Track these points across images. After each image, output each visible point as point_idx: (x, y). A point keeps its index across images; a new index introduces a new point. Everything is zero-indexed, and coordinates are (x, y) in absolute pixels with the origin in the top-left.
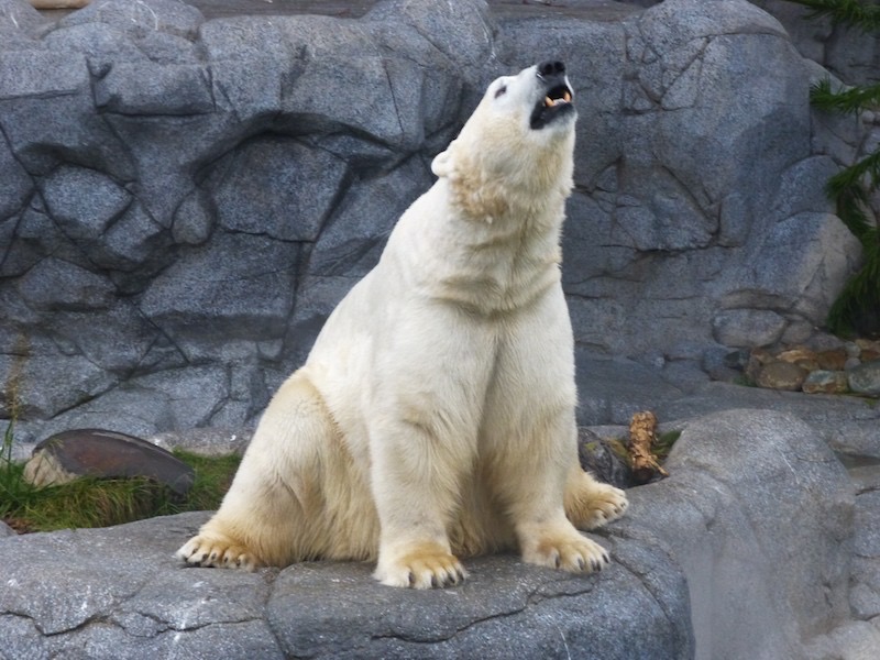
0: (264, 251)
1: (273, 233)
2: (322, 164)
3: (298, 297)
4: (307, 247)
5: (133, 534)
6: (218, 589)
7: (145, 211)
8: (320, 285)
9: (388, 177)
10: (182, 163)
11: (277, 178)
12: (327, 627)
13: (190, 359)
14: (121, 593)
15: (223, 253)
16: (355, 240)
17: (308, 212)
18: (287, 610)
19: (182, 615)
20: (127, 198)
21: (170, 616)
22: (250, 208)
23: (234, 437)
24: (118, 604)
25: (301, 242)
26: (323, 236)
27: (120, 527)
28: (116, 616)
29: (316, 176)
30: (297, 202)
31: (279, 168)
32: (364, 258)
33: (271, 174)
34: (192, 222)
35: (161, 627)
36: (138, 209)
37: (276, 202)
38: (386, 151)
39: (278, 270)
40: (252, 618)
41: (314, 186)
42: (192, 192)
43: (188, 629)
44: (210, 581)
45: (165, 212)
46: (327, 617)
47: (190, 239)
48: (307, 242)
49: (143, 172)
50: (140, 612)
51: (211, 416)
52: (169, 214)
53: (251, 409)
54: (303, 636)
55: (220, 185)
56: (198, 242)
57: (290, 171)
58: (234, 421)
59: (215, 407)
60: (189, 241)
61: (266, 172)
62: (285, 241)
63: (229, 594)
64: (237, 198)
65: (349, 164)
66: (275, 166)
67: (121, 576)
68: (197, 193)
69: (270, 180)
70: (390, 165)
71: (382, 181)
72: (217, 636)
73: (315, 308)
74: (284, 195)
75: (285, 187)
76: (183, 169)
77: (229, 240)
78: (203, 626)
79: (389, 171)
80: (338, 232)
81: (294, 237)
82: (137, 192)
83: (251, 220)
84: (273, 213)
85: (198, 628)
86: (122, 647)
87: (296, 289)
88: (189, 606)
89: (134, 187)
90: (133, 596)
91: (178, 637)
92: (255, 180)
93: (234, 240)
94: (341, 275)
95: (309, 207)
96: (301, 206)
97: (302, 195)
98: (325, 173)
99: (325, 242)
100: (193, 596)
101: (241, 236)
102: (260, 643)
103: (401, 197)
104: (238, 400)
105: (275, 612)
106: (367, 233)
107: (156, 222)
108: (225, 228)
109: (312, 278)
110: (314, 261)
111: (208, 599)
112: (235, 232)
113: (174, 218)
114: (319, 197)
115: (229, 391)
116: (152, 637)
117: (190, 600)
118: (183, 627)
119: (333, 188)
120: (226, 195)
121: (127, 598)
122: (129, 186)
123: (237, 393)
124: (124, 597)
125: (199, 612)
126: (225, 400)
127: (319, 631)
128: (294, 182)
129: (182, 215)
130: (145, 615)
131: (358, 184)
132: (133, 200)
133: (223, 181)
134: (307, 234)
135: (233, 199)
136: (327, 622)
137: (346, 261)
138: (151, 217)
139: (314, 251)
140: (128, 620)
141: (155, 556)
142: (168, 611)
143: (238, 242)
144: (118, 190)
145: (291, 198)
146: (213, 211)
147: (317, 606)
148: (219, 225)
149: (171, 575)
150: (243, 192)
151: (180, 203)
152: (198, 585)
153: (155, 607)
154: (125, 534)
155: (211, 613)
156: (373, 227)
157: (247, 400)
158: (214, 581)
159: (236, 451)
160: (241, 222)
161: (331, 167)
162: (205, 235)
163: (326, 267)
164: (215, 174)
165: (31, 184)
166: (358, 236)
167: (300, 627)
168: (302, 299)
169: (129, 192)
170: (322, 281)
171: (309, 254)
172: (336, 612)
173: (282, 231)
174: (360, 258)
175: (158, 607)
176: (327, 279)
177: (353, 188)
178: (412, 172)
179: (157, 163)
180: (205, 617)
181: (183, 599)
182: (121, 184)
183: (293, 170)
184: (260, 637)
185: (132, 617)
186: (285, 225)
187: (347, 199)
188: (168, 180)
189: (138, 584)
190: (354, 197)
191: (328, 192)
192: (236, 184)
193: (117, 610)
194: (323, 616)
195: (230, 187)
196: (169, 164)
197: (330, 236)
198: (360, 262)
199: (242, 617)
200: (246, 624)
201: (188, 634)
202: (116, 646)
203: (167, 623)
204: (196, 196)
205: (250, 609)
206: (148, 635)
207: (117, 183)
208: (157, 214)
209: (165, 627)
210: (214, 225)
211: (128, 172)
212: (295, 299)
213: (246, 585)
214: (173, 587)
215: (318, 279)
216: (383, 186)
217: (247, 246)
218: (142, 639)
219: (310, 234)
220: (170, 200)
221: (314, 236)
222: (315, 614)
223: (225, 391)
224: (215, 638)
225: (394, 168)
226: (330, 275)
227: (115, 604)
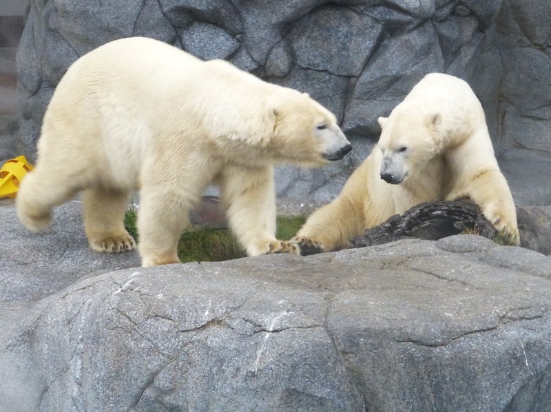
0: (325, 82)
1: (331, 70)
2: (365, 25)
3: (346, 113)
4: (353, 80)
5: (238, 267)
6: (294, 305)
7: (248, 53)
8: (361, 106)
9: (410, 35)
10: (273, 22)
11: (335, 34)
12: (366, 333)
14: (231, 305)
15: (298, 83)
16: (386, 76)
17: (355, 56)
18: (339, 320)
19: (271, 322)
20: (237, 45)
21: (262, 322)
22: (316, 53)
23: (302, 205)
24: (229, 313)
25: (349, 77)
26: (364, 73)
27: (230, 262)
28: (227, 321)
29: (361, 33)
30: (347, 50)
31: (337, 27)
32: (391, 89)
33: (332, 31)
34: (279, 62)
35: (257, 329)
36: (244, 52)
37: (334, 50)
38: (409, 18)
39: (333, 95)
40: (316, 326)
41: (360, 39)
42: (279, 42)
43: (275, 331)
44: (289, 300)
45: (261, 55)
46: (366, 327)
47: (277, 73)
48: (353, 76)
49: (248, 27)
50: (243, 319)
51: (287, 190)
52: (264, 56)
53: (312, 186)
54: (350, 338)
55: (298, 38)
56: (282, 75)
57: (344, 29)
58: (302, 194)
59: (289, 184)
61: (328, 30)
62: (339, 76)
63: (301, 309)
64: (309, 46)
65: (384, 26)
66: (334, 26)
67: (231, 294)
68: (282, 42)
69: (331, 35)
70: (411, 26)
71: (405, 37)
72: (294, 336)
73: (357, 121)
74: (339, 45)
75: (341, 40)
76: (274, 26)
77: (302, 74)
78: (284, 329)
79: (410, 31)
80: (373, 72)
81: (345, 73)
82: (243, 41)
83: (317, 62)
84: (332, 56)
85: (281, 331)
86: (231, 341)
87: (345, 108)
88: (276, 316)
89: (241, 37)
90: (238, 308)
91: (267, 335)
92: (321, 35)
93: (306, 75)
94: (375, 100)
95: (355, 54)
96: (350, 53)
97: (352, 46)
98: (368, 31)
99: (366, 77)
100: (278, 310)
101: (310, 72)
102: (322, 342)
103: (417, 49)
104: (304, 180)
105: (332, 322)
106: (394, 72)
107: (255, 61)
108: (300, 66)
109: (356, 101)
110: (358, 89)
111: (288, 311)
112: (307, 69)
113: (267, 59)
114: (363, 47)
115: (299, 174)
116: (251, 335)
117: (277, 311)
118: (271, 329)
119: (372, 42)
120: (302, 45)
121: (235, 309)
122: (238, 36)
123: (304, 176)
124: (233, 308)
125: (282, 320)
126: (296, 180)
127: (360, 336)
128: (347, 37)
129: (272, 57)
130: (247, 321)
131: (389, 39)
132: (240, 46)
133: (300, 35)
134: (354, 71)
135: (306, 47)
136: (366, 330)
137: (379, 90)
138: (252, 57)
139: (358, 83)
140: (235, 324)
141: (253, 282)
142: (262, 318)
143: (307, 76)
144: (231, 39)
145: (345, 48)
146: (292, 54)
147: (359, 319)
148: (296, 64)
149: (264, 295)
150: (313, 42)
151: (272, 48)
152: (281, 302)
153: (253, 315)
154: (233, 266)
155: (290, 321)
156: (398, 68)
157: (310, 181)
158: (292, 300)
159: (304, 214)
160: (311, 63)
161: (372, 27)
162: (287, 70)
163: (365, 94)
164: (295, 30)
165: (174, 33)
166: (389, 74)
167: (348, 332)
168: (349, 115)
169: (238, 41)
170: (363, 103)
171: (354, 85)
172: (372, 324)
173: (338, 69)
174: (389, 88)
175: (255, 316)
176: (367, 102)
177: (386, 42)
178: (425, 31)
179: (257, 22)
180: (286, 324)
181: (271, 311)
182: (233, 35)
183: (346, 29)
184: (321, 338)
185: (237, 321)
186: (339, 65)
187: (381, 49)
188: (263, 33)
189: (242, 300)
190: (386, 48)
191: (369, 44)
192: (309, 37)
193: (228, 317)
194: (363, 327)
195: (304, 39)
196: (265, 23)
197: (368, 73)
198: (388, 91)
199: (309, 325)
200: (312, 329)
201: (274, 334)
202: (227, 340)
203: (261, 326)
204: (282, 44)
205: (315, 320)
206: (248, 334)
207: (230, 34)
208: (256, 56)
209: (259, 329)
210: (293, 64)
211: (238, 27)
212: (344, 115)
213: (313, 304)
214: (265, 303)
215: (360, 101)
216: (406, 41)
217: (314, 79)
218: (244, 336)
219: (356, 72)
220: (264, 46)
221: (358, 73)
222: (358, 324)
223: (296, 174)
224: (292, 338)
225: (414, 29)
226: (368, 99)
227: (227, 312)
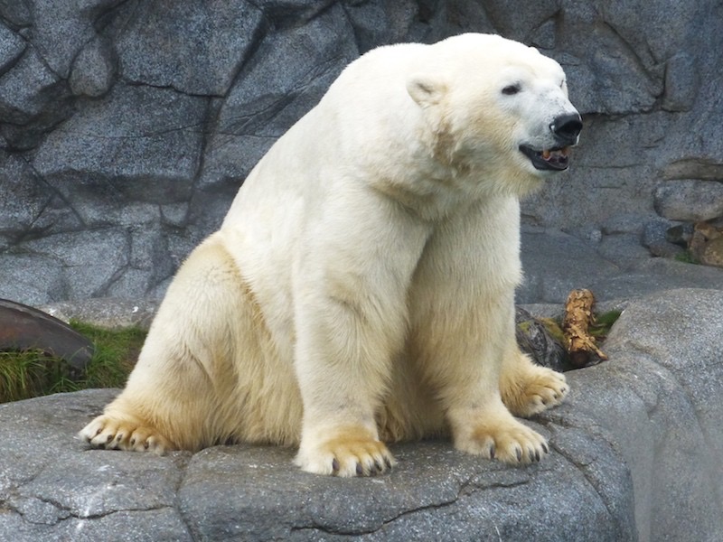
0: (169, 106)
1: (179, 86)
2: (234, 11)
3: (206, 157)
4: (216, 102)
5: (30, 412)
6: (124, 473)
7: (41, 59)
8: (230, 145)
9: (307, 27)
10: (81, 7)
11: (185, 26)
12: (244, 516)
13: (87, 223)
14: (18, 476)
15: (125, 107)
16: (270, 95)
17: (217, 63)
18: (200, 497)
19: (86, 502)
20: (21, 45)
21: (71, 502)
22: (154, 58)
23: (136, 309)
24: (16, 489)
25: (210, 97)
26: (234, 90)
27: (15, 404)
28: (13, 502)
29: (227, 24)
30: (206, 52)
31: (187, 14)
32: (279, 116)
33: (178, 21)
34: (92, 72)
35: (63, 514)
36: (33, 56)
37: (183, 52)
39: (184, 128)
40: (162, 506)
41: (226, 35)
42: (92, 40)
43: (93, 517)
44: (116, 464)
45: (63, 61)
46: (244, 506)
47: (90, 91)
48: (217, 96)
49: (39, 16)
50: (40, 498)
51: (109, 285)
52: (67, 63)
53: (153, 278)
54: (217, 526)
55: (123, 33)
56: (97, 94)
57: (199, 18)
58: (134, 291)
59: (114, 275)
60: (87, 92)
61: (173, 19)
62: (192, 95)
63: (137, 479)
64: (141, 47)
65: (265, 12)
66: (183, 12)
67: (18, 458)
68: (97, 40)
69: (177, 28)
70: (309, 14)
71: (300, 31)
72: (124, 525)
73: (224, 169)
74: (191, 44)
75: (194, 36)
76: (83, 13)
77: (132, 93)
78: (108, 514)
79: (308, 21)
80: (250, 88)
81: (202, 91)
82: (32, 38)
83: (156, 72)
84: (179, 64)
85: (103, 516)
86: (20, 535)
87: (203, 149)
88: (94, 492)
89: (29, 33)
90: (32, 480)
91: (81, 524)
92: (161, 28)
93: (136, 93)
94: (253, 134)
95: (219, 58)
96: (210, 57)
97: (212, 45)
98: (238, 21)
99: (236, 98)
100: (98, 481)
101: (144, 89)
102: (170, 533)
103: (320, 50)
104: (138, 268)
105: (188, 500)
106: (283, 89)
107: (52, 72)
108: (126, 80)
109: (222, 137)
110: (225, 117)
111: (115, 484)
112: (138, 84)
113: (72, 67)
114: (231, 48)
115: (129, 258)
116: (53, 525)
117: (95, 484)
118: (87, 514)
119: (246, 38)
120: (130, 44)
121: (25, 482)
122: (23, 31)
123: (138, 261)
124: (22, 480)
125: (104, 498)
126: (124, 268)
127: (235, 520)
128: (204, 30)
129: (80, 64)
130: (45, 501)
131: (274, 34)
132: (27, 47)
133: (126, 28)
134: (217, 88)
135: (137, 48)
136: (243, 511)
137: (259, 119)
138: (46, 65)
139: (225, 107)
140: (26, 506)
141: (56, 436)
142: (71, 496)
143: (141, 96)
144: (11, 35)
145: (200, 48)
146: (114, 60)
147: (233, 494)
148: (122, 76)
149: (74, 457)
150: (148, 41)
151: (79, 51)
152: (103, 469)
153: (55, 492)
154: (22, 412)
155: (118, 499)
156: (289, 82)
157: (149, 269)
158: (121, 464)
159: (139, 323)
160: (145, 73)
161: (245, 15)
162: (105, 87)
163: (237, 124)
164: (118, 20)
166: (274, 92)
167: (214, 516)
168: (211, 160)
169: (24, 38)
170: (233, 141)
171: (219, 110)
172: (253, 501)
173: (190, 84)
174: (275, 116)
175: (59, 493)
176: (238, 139)
177: (268, 39)
178: (332, 22)
179: (54, 6)
180: (111, 503)
181: (87, 483)
182: (15, 29)
183: (203, 17)
184: (170, 526)
185: (30, 502)
186: (193, 77)
187: (261, 50)
188: (66, 25)
189: (38, 466)
190: (269, 49)
191: (241, 42)
192: (141, 31)
193: (14, 495)
194: (239, 505)
195: (133, 35)
196: (68, 9)
197: (241, 90)
198: (275, 120)
199: (151, 504)
200: (155, 511)
201: (92, 522)
202: (13, 533)
203: (69, 509)
204: (97, 43)
205: (159, 496)
206: (49, 522)
207: (10, 28)
208: (52, 64)
209: (67, 514)
210: (116, 76)
211: (22, 15)
212: (202, 160)
213: (156, 470)
214: (75, 471)
215: (228, 138)
216: (302, 37)
217: (151, 100)
218: (41, 527)
219: (220, 88)
220: (68, 47)
221: (224, 90)
222: (231, 502)
223: (125, 258)
224: (122, 526)
225: (314, 17)
226: (241, 134)
227: (12, 487)
